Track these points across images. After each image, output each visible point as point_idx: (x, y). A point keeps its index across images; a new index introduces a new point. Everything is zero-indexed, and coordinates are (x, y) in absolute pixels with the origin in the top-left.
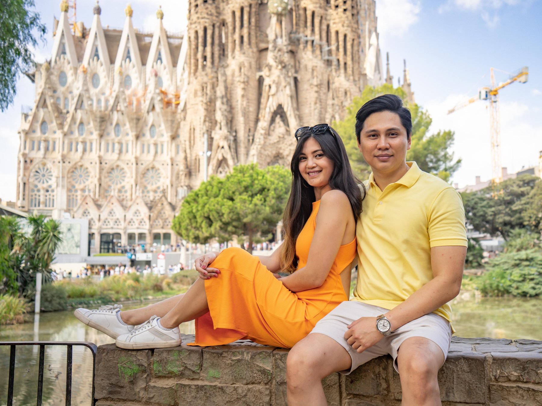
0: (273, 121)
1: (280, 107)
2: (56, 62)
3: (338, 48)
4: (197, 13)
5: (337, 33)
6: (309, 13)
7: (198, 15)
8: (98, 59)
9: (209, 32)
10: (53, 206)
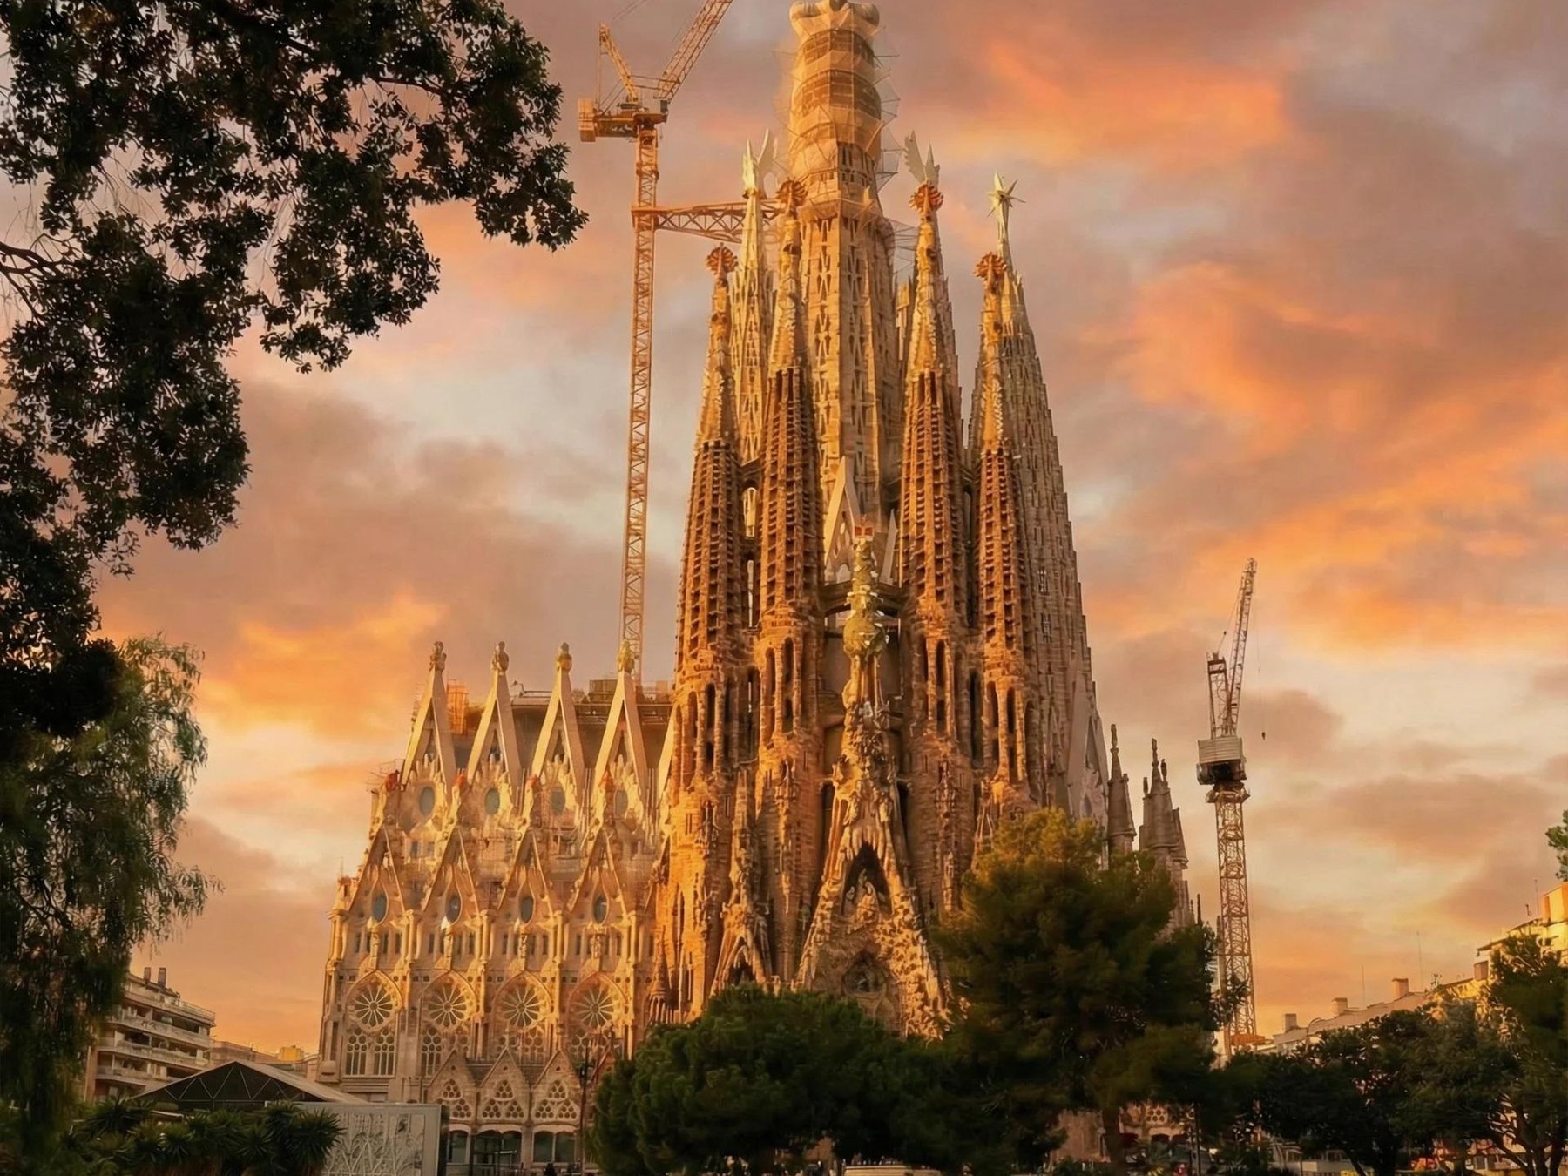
0: (851, 881)
1: (867, 853)
2: (413, 768)
3: (996, 723)
4: (694, 656)
5: (992, 686)
6: (931, 648)
7: (696, 662)
8: (497, 758)
9: (719, 693)
10: (390, 1073)
